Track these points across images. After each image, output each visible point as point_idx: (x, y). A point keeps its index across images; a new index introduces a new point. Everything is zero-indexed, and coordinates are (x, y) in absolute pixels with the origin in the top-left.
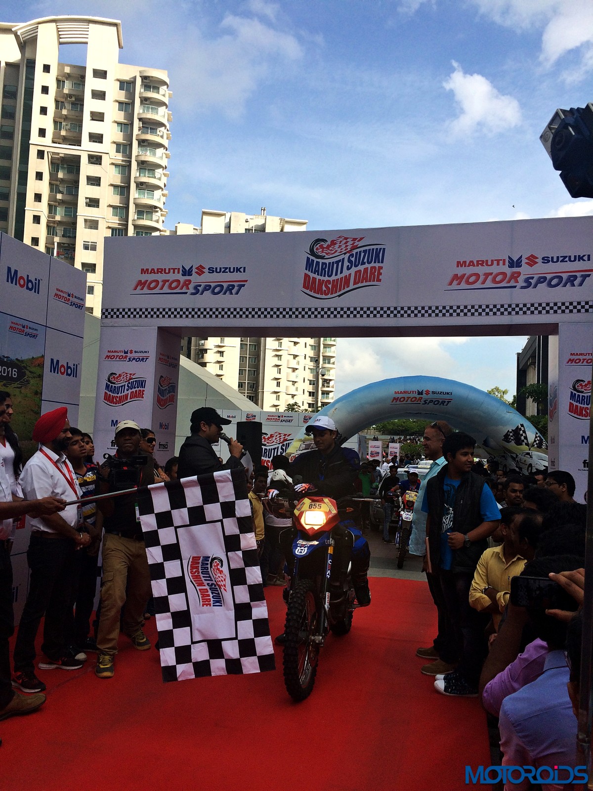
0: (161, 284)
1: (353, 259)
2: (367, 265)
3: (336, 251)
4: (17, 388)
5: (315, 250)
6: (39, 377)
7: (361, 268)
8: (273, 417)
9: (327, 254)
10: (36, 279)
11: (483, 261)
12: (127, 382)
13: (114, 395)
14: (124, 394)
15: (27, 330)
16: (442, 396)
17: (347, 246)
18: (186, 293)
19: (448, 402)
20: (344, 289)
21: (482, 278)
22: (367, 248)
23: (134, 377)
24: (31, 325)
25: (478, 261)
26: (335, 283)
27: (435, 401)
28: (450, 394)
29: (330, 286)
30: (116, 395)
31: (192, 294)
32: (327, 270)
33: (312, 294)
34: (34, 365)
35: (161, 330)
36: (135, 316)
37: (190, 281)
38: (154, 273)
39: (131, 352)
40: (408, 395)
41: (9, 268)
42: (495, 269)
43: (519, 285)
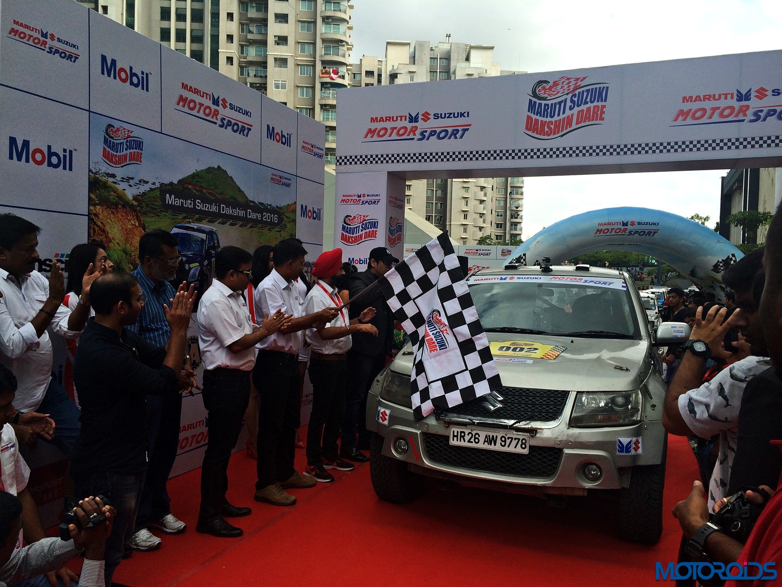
0: (389, 131)
1: (576, 99)
2: (590, 105)
3: (558, 92)
4: (278, 231)
5: (537, 92)
6: (293, 222)
7: (584, 107)
8: (471, 251)
9: (549, 95)
10: (288, 134)
11: (710, 96)
12: (361, 224)
13: (350, 235)
14: (359, 234)
15: (283, 180)
16: (648, 227)
17: (569, 86)
18: (413, 139)
19: (655, 233)
20: (566, 129)
21: (709, 113)
22: (590, 87)
23: (367, 219)
24: (285, 175)
25: (704, 96)
26: (557, 125)
27: (641, 232)
28: (657, 224)
29: (552, 127)
30: (352, 235)
31: (419, 140)
32: (549, 111)
33: (534, 135)
34: (289, 211)
35: (391, 174)
36: (366, 163)
37: (416, 128)
38: (383, 121)
39: (364, 195)
40: (612, 227)
41: (268, 126)
42: (722, 103)
43: (747, 119)
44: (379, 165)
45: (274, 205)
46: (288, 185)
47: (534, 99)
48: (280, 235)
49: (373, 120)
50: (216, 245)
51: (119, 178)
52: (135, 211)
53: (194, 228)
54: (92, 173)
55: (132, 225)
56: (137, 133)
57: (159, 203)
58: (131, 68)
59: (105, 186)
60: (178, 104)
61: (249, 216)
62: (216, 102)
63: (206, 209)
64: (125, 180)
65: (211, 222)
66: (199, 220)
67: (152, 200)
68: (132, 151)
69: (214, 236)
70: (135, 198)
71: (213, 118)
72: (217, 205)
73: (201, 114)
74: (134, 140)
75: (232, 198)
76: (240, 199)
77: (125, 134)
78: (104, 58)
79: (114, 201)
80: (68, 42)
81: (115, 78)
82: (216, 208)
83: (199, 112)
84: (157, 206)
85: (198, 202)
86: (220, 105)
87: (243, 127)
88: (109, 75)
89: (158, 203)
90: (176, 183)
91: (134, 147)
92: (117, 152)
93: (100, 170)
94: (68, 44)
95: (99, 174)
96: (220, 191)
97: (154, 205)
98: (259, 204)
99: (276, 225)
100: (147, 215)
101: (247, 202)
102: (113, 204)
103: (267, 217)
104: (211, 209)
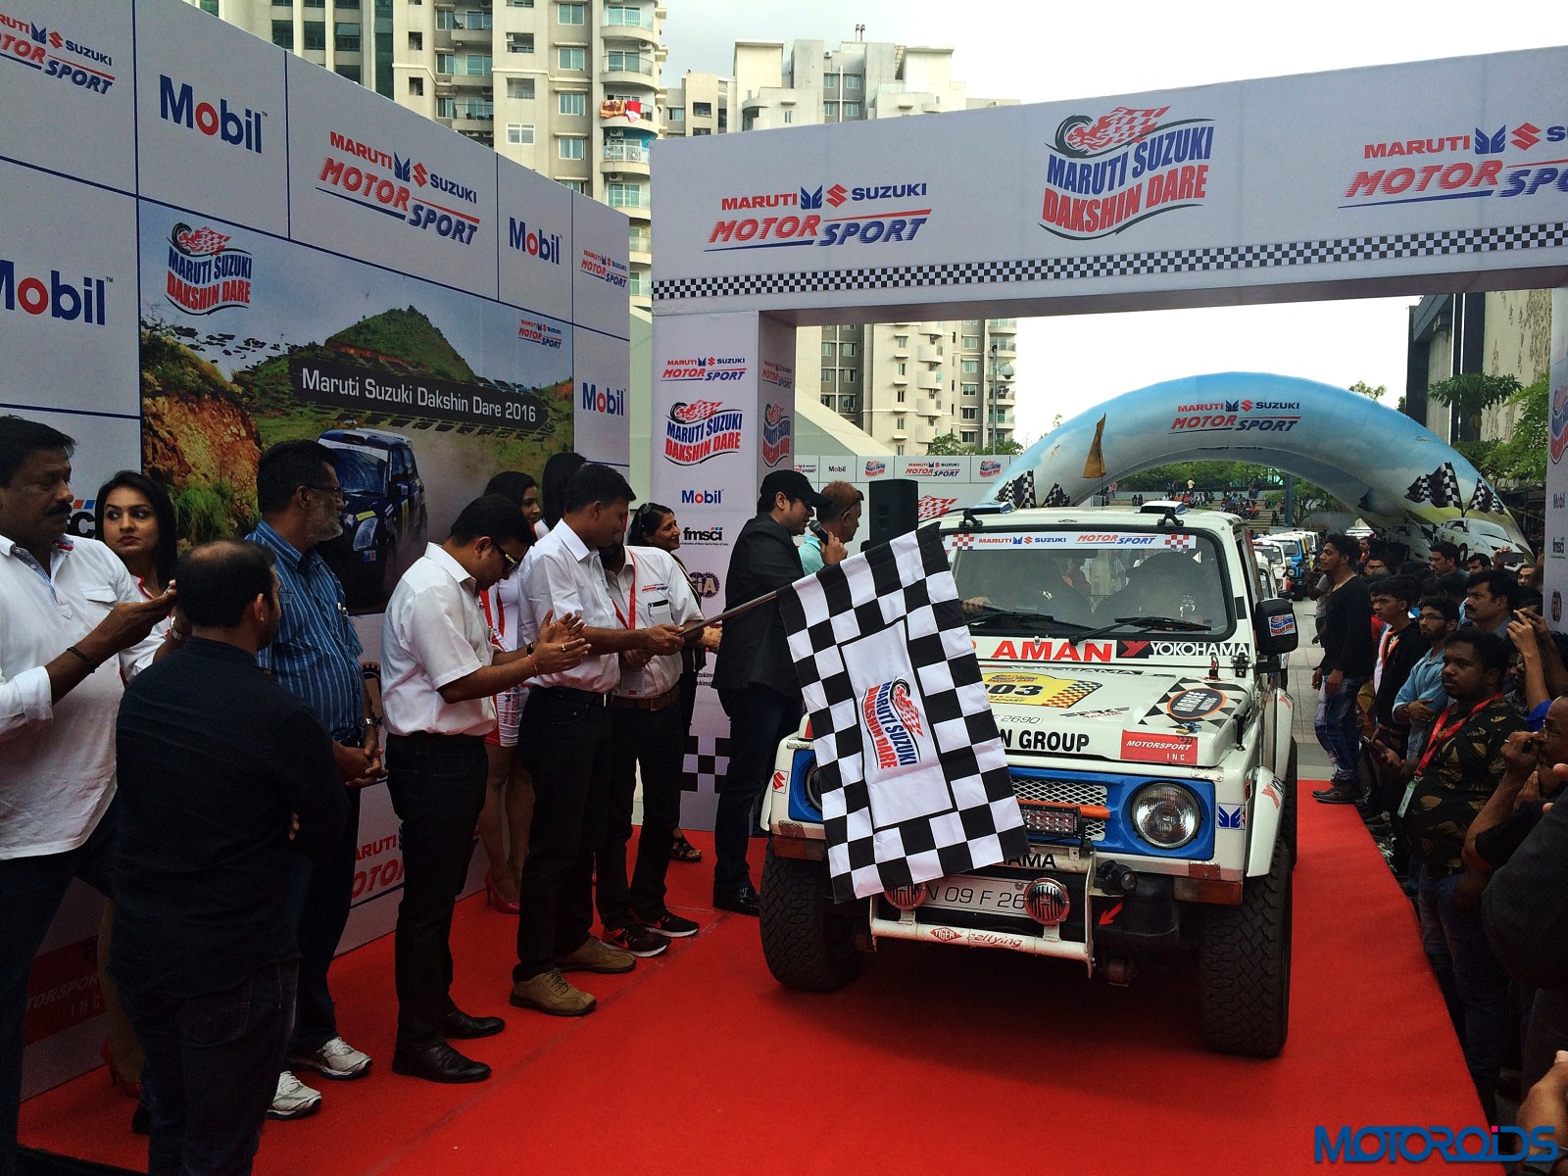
0: (761, 227)
1: (1146, 154)
2: (1174, 165)
3: (1110, 140)
4: (538, 440)
5: (1066, 139)
6: (568, 419)
7: (1163, 170)
8: (918, 468)
9: (1089, 145)
10: (553, 236)
11: (1421, 143)
12: (707, 420)
13: (684, 444)
14: (703, 441)
15: (546, 334)
16: (1280, 412)
17: (1132, 128)
18: (811, 242)
19: (1292, 423)
20: (1127, 215)
21: (1419, 178)
22: (1176, 128)
23: (719, 409)
24: (549, 323)
25: (1410, 144)
26: (1108, 207)
27: (1264, 423)
28: (1295, 406)
29: (1098, 212)
30: (688, 444)
31: (823, 243)
32: (1091, 177)
33: (1062, 230)
34: (559, 396)
35: (766, 316)
36: (715, 293)
37: (817, 219)
38: (748, 206)
39: (712, 361)
40: (1206, 413)
41: (512, 220)
42: (1447, 158)
43: (1497, 189)
44: (742, 297)
45: (528, 386)
46: (556, 344)
47: (1059, 156)
48: (542, 449)
49: (727, 204)
50: (410, 472)
51: (202, 337)
52: (238, 405)
53: (364, 438)
54: (147, 327)
55: (233, 434)
56: (238, 240)
57: (288, 387)
58: (224, 103)
59: (175, 354)
60: (324, 178)
61: (478, 409)
62: (402, 172)
63: (387, 398)
64: (215, 342)
65: (398, 424)
66: (373, 422)
67: (274, 381)
68: (229, 279)
69: (406, 454)
70: (238, 379)
71: (396, 205)
72: (409, 390)
74: (232, 257)
75: (439, 372)
76: (458, 375)
77: (213, 244)
78: (166, 83)
79: (194, 385)
80: (88, 51)
81: (190, 124)
82: (408, 396)
83: (367, 194)
84: (285, 393)
85: (370, 384)
86: (412, 179)
87: (460, 223)
88: (177, 120)
89: (285, 389)
90: (323, 345)
91: (233, 270)
92: (197, 282)
93: (162, 320)
94: (90, 54)
95: (161, 330)
96: (416, 359)
97: (277, 392)
98: (496, 385)
99: (532, 427)
100: (262, 412)
101: (472, 381)
102: (191, 391)
103: (513, 410)
104: (397, 398)
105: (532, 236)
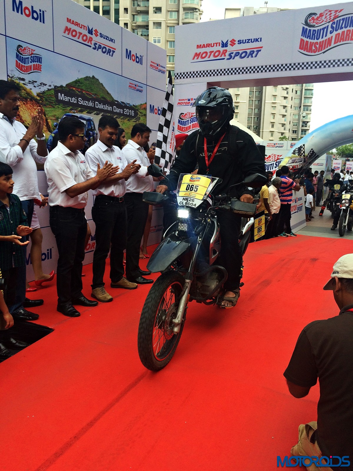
0: (209, 54)
1: (335, 26)
2: (344, 29)
3: (323, 21)
5: (308, 21)
6: (145, 116)
7: (340, 31)
8: (271, 145)
9: (316, 23)
10: (140, 56)
12: (190, 118)
13: (183, 126)
14: (189, 125)
15: (138, 88)
17: (330, 17)
18: (224, 59)
22: (345, 17)
23: (194, 115)
24: (139, 84)
26: (321, 44)
29: (318, 46)
30: (184, 126)
31: (228, 59)
32: (316, 35)
33: (305, 52)
34: (142, 108)
35: (209, 84)
36: (194, 77)
37: (226, 51)
38: (205, 47)
39: (192, 99)
41: (127, 50)
44: (202, 78)
45: (131, 104)
46: (141, 91)
47: (306, 27)
49: (199, 47)
50: (93, 128)
51: (27, 81)
52: (38, 103)
53: (78, 116)
54: (10, 77)
56: (38, 51)
57: (54, 99)
58: (32, 7)
60: (65, 32)
61: (115, 110)
62: (90, 32)
63: (86, 105)
64: (31, 83)
65: (89, 113)
66: (81, 111)
67: (49, 96)
68: (35, 63)
69: (92, 122)
70: (38, 95)
71: (88, 43)
72: (93, 102)
73: (80, 40)
74: (36, 56)
75: (103, 98)
76: (108, 99)
77: (30, 52)
79: (25, 96)
81: (22, 13)
82: (92, 104)
83: (79, 38)
84: (53, 101)
85: (80, 100)
86: (94, 34)
87: (109, 49)
88: (18, 12)
89: (52, 99)
90: (65, 86)
91: (36, 61)
92: (25, 64)
93: (14, 75)
95: (14, 78)
96: (95, 93)
97: (51, 100)
98: (121, 103)
99: (133, 117)
100: (46, 106)
101: (113, 101)
102: (24, 98)
103: (127, 111)
104: (89, 105)
105: (133, 55)
